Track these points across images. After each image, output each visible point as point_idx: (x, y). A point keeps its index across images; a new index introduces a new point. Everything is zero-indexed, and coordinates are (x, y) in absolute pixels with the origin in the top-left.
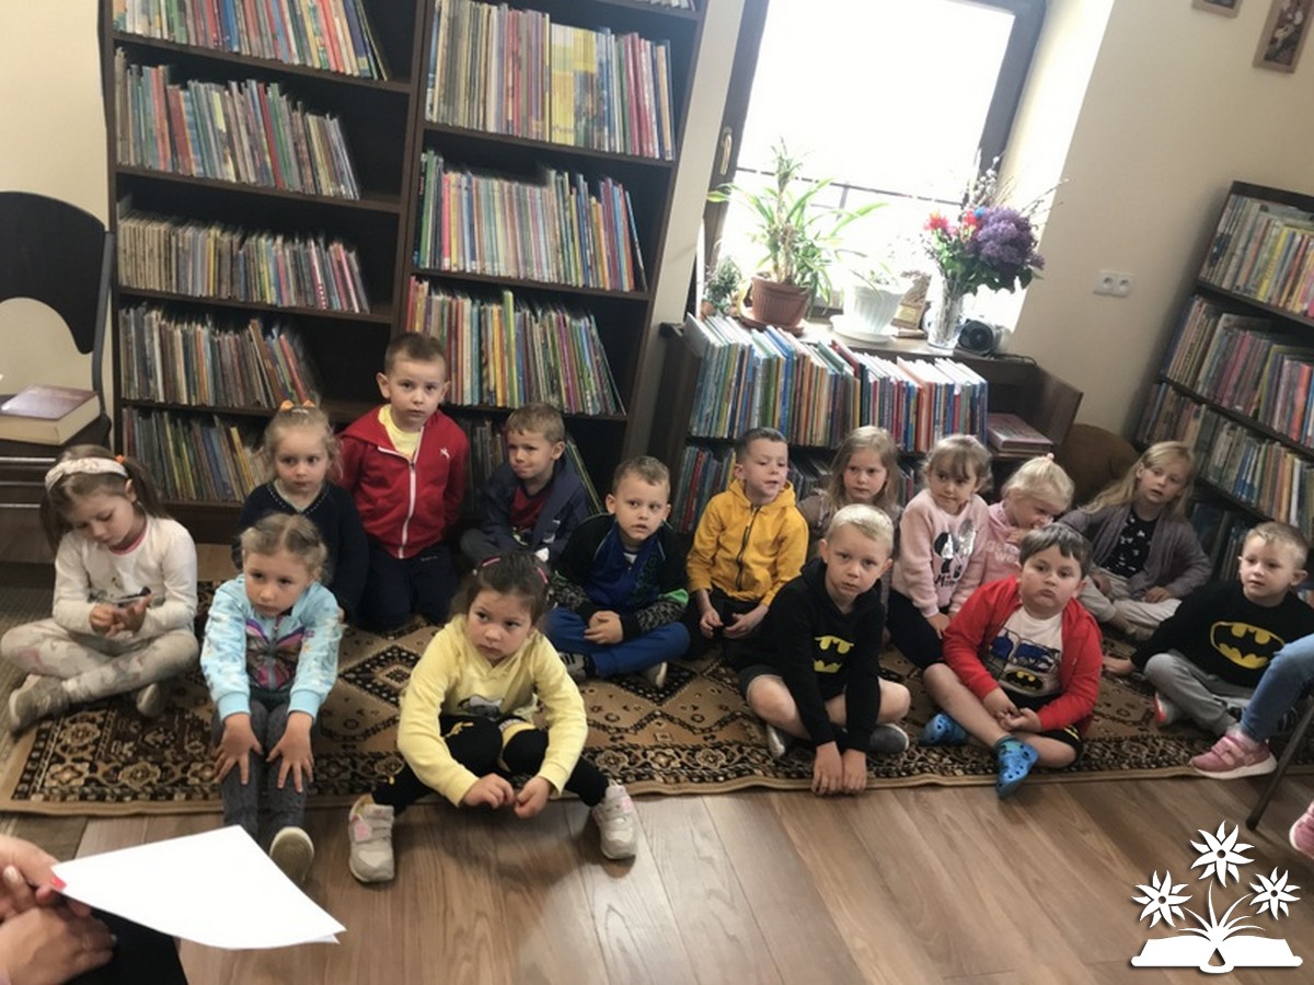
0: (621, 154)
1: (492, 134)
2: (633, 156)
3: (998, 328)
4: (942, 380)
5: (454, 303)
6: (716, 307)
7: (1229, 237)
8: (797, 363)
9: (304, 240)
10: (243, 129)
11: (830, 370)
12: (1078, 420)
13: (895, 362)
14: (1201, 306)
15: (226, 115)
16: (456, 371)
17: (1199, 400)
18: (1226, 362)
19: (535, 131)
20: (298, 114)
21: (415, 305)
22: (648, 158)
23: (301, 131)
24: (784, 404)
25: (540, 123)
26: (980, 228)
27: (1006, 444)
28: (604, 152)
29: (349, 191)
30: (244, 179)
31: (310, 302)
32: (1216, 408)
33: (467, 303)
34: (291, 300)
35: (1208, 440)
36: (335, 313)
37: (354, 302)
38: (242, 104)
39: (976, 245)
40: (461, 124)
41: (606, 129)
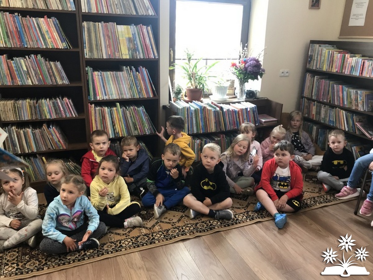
0: (143, 59)
1: (105, 59)
2: (147, 59)
3: (256, 91)
4: (244, 107)
5: (102, 109)
6: (177, 98)
7: (312, 55)
8: (203, 109)
9: (55, 98)
10: (32, 69)
11: (213, 110)
12: (283, 111)
13: (230, 105)
14: (309, 75)
15: (26, 66)
16: (106, 128)
17: (314, 101)
18: (319, 89)
19: (117, 56)
20: (47, 62)
21: (91, 112)
22: (151, 59)
23: (49, 67)
24: (202, 121)
25: (118, 54)
26: (246, 64)
27: (265, 122)
28: (138, 59)
29: (66, 82)
30: (34, 83)
31: (60, 116)
32: (319, 102)
33: (106, 108)
34: (54, 116)
35: (319, 111)
36: (68, 118)
37: (73, 114)
38: (30, 62)
39: (246, 69)
40: (96, 57)
41: (138, 52)
